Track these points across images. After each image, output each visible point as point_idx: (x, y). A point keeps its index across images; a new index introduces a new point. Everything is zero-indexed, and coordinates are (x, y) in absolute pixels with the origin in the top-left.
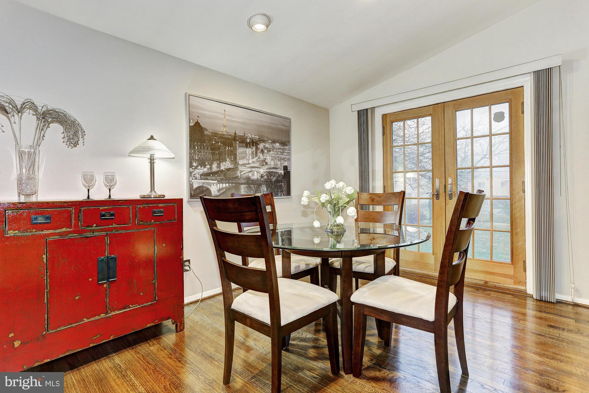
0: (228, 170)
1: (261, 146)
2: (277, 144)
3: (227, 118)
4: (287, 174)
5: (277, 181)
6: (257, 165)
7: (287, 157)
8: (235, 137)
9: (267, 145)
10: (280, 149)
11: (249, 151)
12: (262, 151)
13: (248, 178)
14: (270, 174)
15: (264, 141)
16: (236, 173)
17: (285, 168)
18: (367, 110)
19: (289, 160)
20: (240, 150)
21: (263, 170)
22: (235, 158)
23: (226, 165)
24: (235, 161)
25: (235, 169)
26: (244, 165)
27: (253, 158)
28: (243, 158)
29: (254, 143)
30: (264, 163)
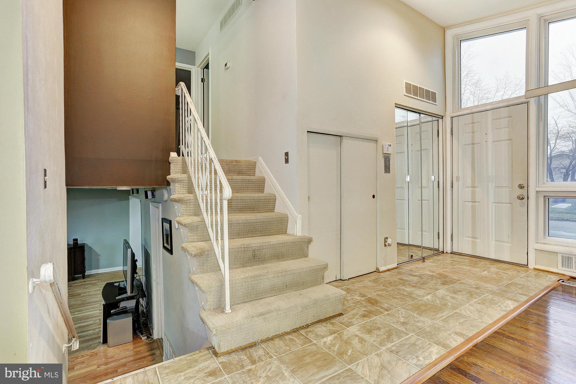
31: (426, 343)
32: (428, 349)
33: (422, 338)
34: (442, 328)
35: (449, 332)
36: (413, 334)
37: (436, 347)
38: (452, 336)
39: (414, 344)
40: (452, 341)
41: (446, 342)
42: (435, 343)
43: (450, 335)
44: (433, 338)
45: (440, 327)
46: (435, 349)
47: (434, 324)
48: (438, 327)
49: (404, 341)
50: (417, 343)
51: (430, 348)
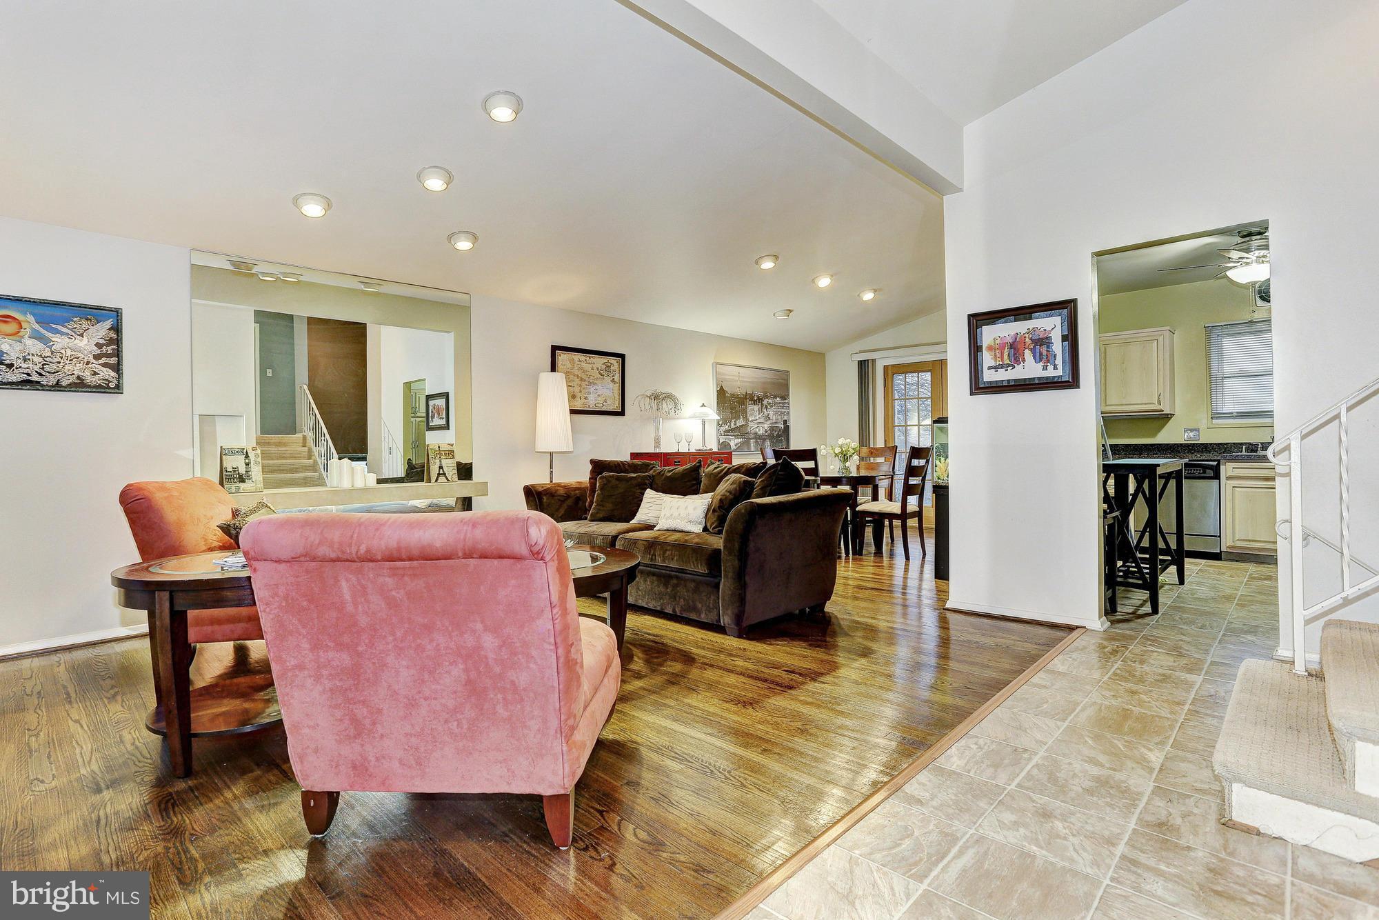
0: (741, 426)
1: (765, 402)
2: (778, 399)
3: (740, 379)
4: (787, 428)
5: (779, 436)
6: (762, 421)
7: (786, 411)
8: (746, 396)
9: (770, 401)
10: (780, 403)
11: (756, 408)
12: (766, 407)
13: (756, 433)
14: (772, 428)
15: (767, 397)
16: (747, 429)
17: (785, 422)
18: (868, 360)
19: (788, 413)
20: (750, 407)
21: (767, 426)
22: (746, 416)
23: (740, 422)
24: (746, 418)
25: (747, 425)
26: (752, 421)
27: (759, 414)
28: (752, 415)
29: (760, 400)
30: (767, 418)
31: (976, 772)
32: (968, 762)
33: (987, 782)
34: (953, 811)
35: (934, 803)
36: (1009, 788)
37: (954, 766)
38: (927, 795)
39: (996, 766)
40: (928, 783)
41: (940, 780)
42: (959, 774)
43: (933, 797)
44: (965, 784)
45: (958, 814)
46: (955, 765)
47: (975, 823)
48: (961, 814)
49: (1017, 772)
50: (991, 770)
51: (966, 765)
